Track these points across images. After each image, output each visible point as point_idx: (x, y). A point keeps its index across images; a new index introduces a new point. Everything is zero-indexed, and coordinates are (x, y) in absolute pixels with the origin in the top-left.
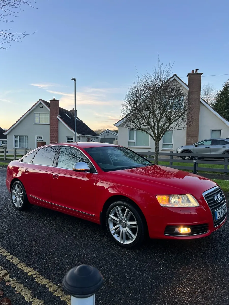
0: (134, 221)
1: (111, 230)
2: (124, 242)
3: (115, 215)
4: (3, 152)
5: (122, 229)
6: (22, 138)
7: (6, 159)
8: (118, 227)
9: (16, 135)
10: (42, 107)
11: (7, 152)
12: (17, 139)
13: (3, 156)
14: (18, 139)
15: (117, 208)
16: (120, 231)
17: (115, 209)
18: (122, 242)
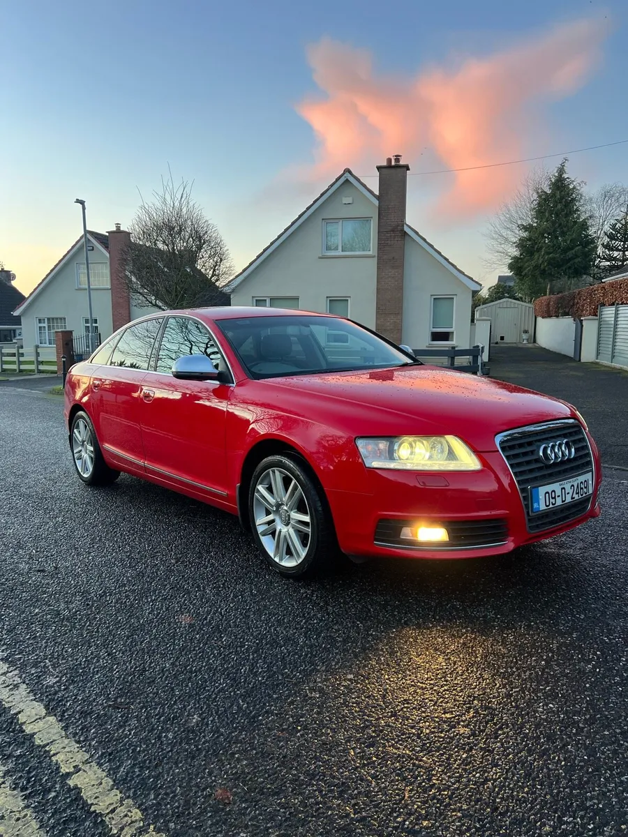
0: (305, 513)
1: (257, 524)
2: (281, 559)
3: (270, 489)
4: (13, 355)
5: (279, 526)
6: (53, 323)
7: (21, 371)
8: (273, 521)
9: (41, 316)
10: (93, 250)
11: (22, 355)
12: (42, 325)
13: (13, 363)
14: (46, 325)
15: (274, 472)
16: (276, 531)
17: (268, 474)
18: (277, 560)
